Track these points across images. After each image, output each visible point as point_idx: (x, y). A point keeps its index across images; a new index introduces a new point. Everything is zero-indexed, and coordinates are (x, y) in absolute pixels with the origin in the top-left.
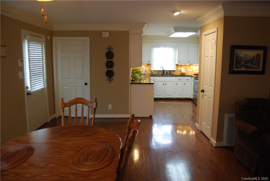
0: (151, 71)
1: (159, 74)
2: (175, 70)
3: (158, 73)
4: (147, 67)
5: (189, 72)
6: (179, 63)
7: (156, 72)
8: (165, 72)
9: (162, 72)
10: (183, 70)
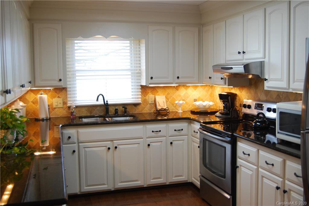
0: (69, 107)
1: (92, 115)
2: (139, 101)
3: (91, 113)
4: (54, 97)
5: (176, 106)
6: (150, 84)
7: (84, 110)
8: (112, 110)
9: (103, 108)
10: (161, 101)
